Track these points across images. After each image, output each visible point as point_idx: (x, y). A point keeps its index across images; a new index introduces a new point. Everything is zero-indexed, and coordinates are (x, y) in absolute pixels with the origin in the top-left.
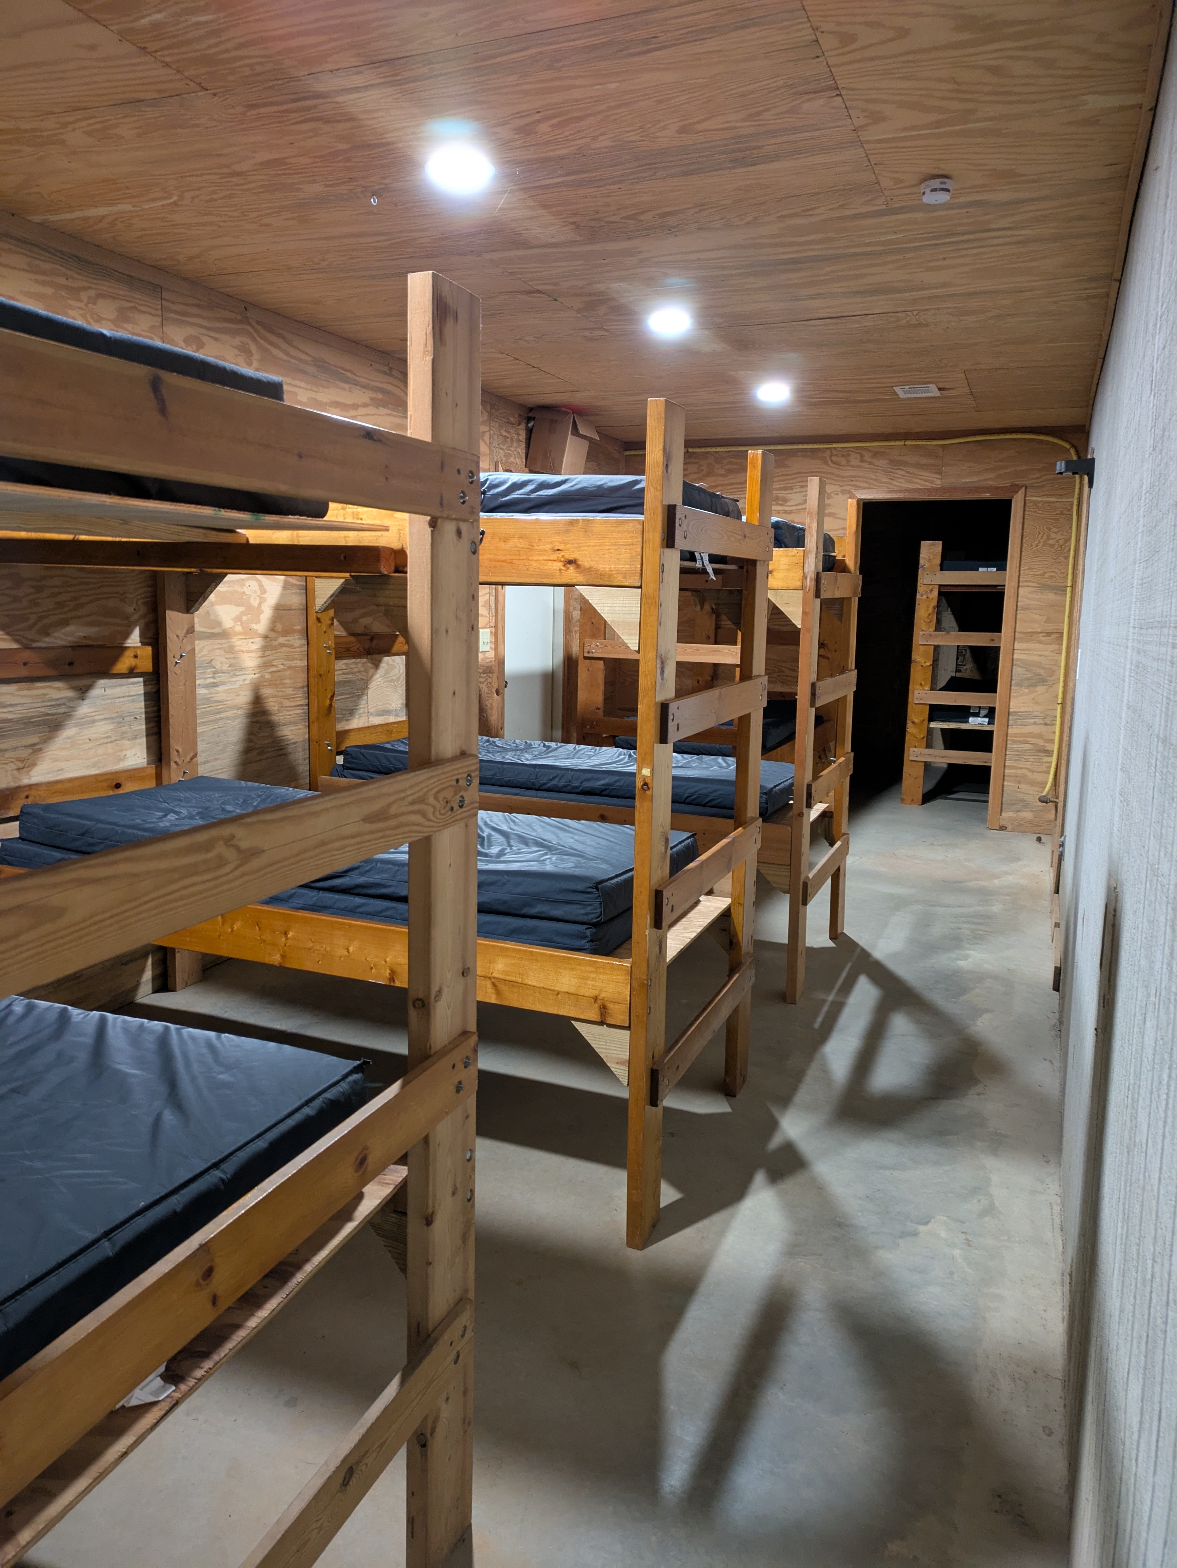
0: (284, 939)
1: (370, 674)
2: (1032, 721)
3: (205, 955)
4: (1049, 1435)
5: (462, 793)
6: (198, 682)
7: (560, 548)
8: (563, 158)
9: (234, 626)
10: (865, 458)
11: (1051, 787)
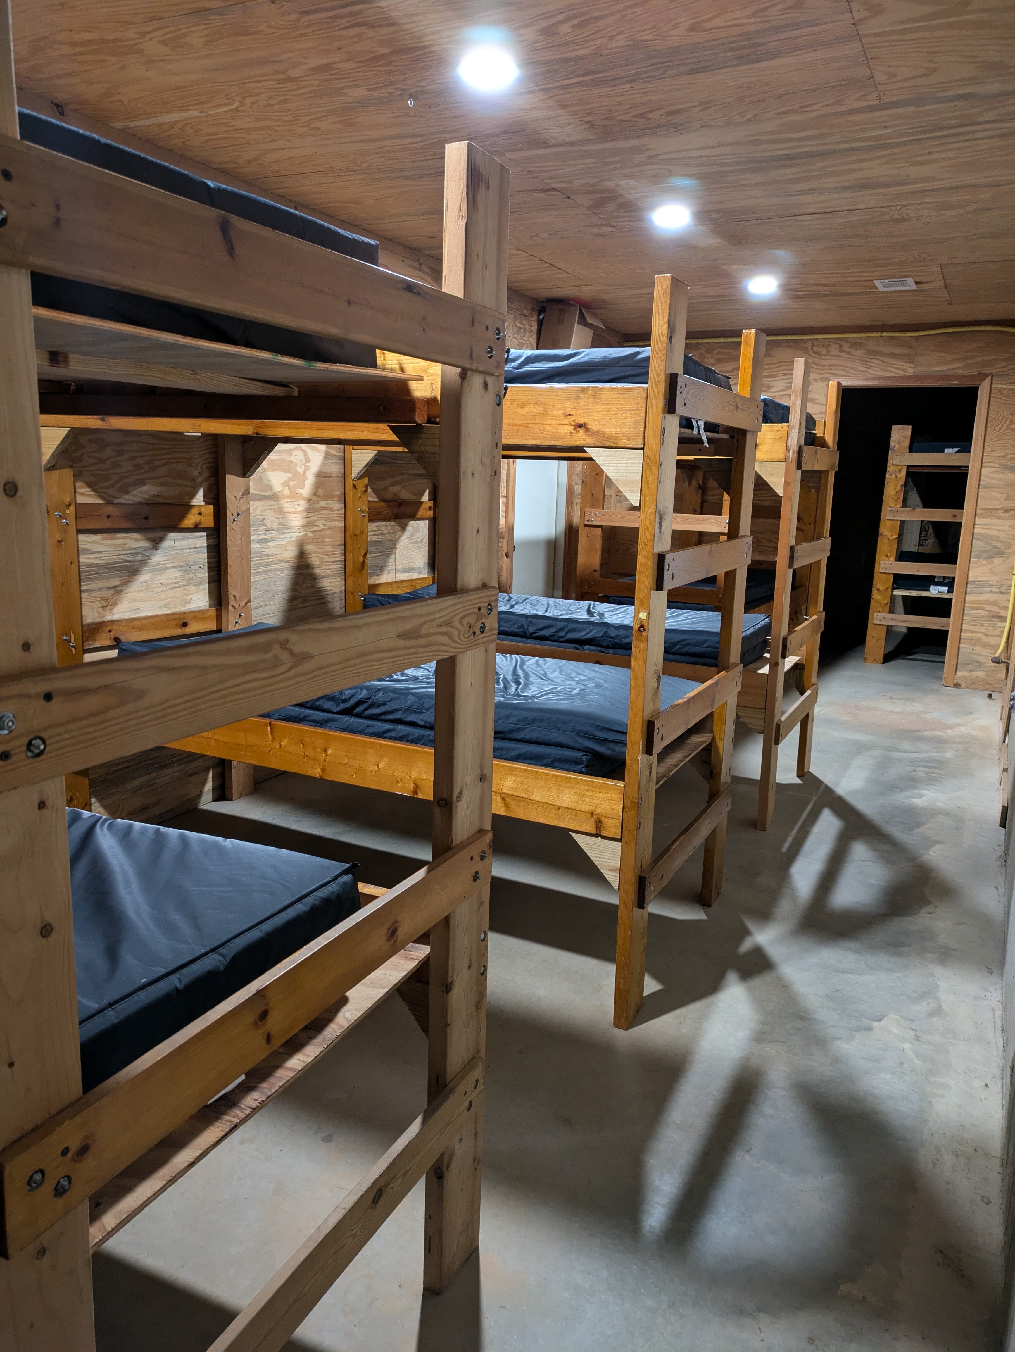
0: (324, 755)
1: (398, 535)
2: (989, 589)
3: (256, 768)
4: (987, 1204)
5: (483, 620)
6: (252, 538)
7: (571, 413)
8: (582, 58)
9: (283, 490)
10: (843, 349)
11: (1003, 649)
